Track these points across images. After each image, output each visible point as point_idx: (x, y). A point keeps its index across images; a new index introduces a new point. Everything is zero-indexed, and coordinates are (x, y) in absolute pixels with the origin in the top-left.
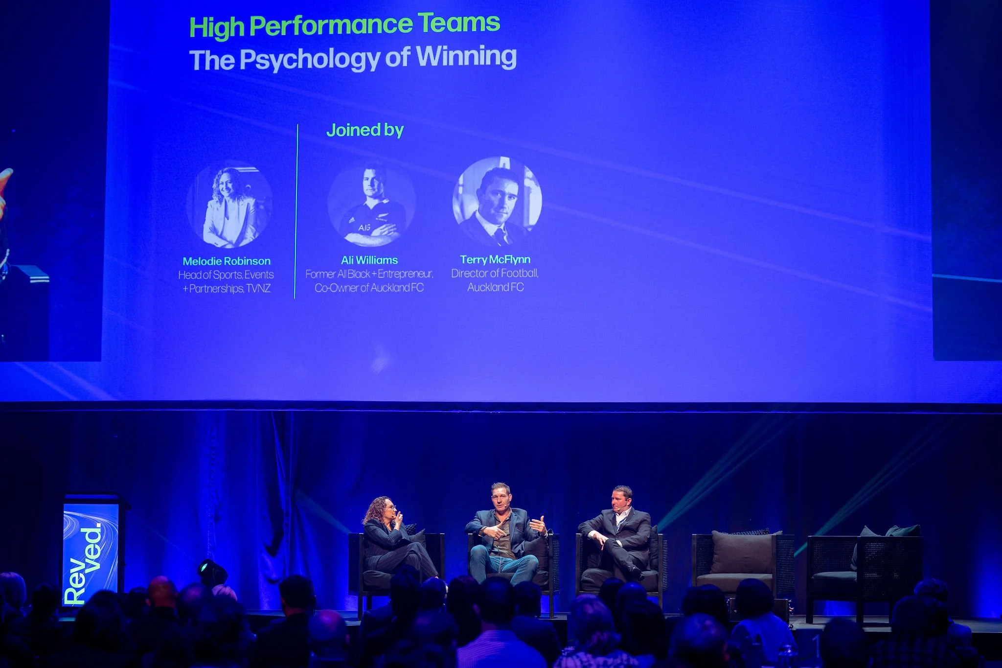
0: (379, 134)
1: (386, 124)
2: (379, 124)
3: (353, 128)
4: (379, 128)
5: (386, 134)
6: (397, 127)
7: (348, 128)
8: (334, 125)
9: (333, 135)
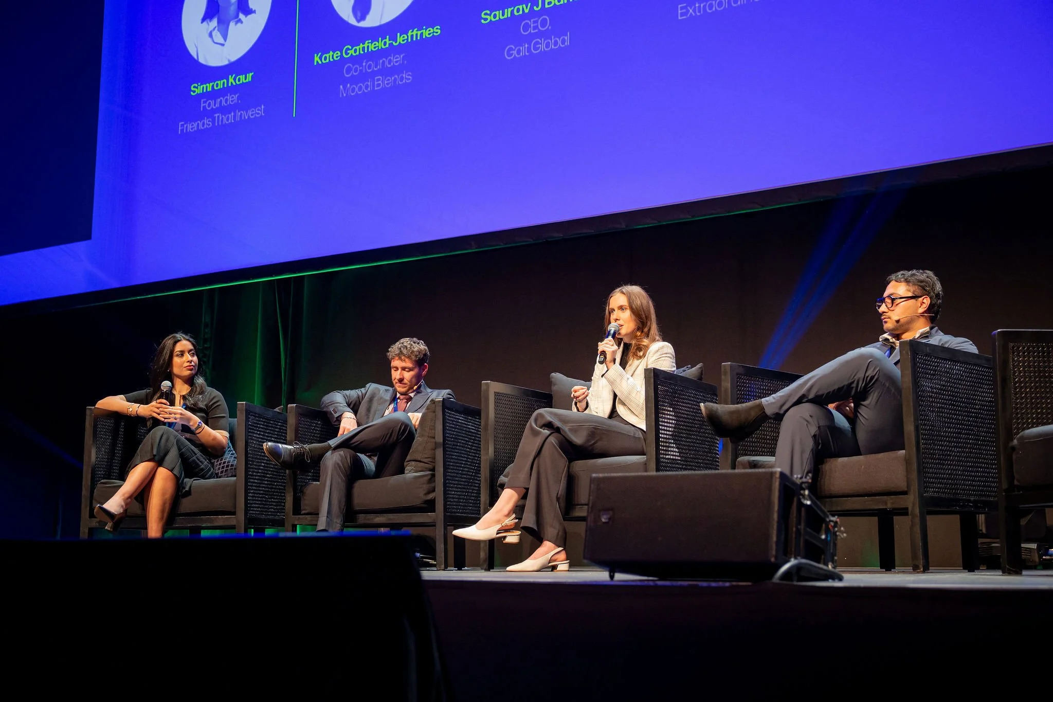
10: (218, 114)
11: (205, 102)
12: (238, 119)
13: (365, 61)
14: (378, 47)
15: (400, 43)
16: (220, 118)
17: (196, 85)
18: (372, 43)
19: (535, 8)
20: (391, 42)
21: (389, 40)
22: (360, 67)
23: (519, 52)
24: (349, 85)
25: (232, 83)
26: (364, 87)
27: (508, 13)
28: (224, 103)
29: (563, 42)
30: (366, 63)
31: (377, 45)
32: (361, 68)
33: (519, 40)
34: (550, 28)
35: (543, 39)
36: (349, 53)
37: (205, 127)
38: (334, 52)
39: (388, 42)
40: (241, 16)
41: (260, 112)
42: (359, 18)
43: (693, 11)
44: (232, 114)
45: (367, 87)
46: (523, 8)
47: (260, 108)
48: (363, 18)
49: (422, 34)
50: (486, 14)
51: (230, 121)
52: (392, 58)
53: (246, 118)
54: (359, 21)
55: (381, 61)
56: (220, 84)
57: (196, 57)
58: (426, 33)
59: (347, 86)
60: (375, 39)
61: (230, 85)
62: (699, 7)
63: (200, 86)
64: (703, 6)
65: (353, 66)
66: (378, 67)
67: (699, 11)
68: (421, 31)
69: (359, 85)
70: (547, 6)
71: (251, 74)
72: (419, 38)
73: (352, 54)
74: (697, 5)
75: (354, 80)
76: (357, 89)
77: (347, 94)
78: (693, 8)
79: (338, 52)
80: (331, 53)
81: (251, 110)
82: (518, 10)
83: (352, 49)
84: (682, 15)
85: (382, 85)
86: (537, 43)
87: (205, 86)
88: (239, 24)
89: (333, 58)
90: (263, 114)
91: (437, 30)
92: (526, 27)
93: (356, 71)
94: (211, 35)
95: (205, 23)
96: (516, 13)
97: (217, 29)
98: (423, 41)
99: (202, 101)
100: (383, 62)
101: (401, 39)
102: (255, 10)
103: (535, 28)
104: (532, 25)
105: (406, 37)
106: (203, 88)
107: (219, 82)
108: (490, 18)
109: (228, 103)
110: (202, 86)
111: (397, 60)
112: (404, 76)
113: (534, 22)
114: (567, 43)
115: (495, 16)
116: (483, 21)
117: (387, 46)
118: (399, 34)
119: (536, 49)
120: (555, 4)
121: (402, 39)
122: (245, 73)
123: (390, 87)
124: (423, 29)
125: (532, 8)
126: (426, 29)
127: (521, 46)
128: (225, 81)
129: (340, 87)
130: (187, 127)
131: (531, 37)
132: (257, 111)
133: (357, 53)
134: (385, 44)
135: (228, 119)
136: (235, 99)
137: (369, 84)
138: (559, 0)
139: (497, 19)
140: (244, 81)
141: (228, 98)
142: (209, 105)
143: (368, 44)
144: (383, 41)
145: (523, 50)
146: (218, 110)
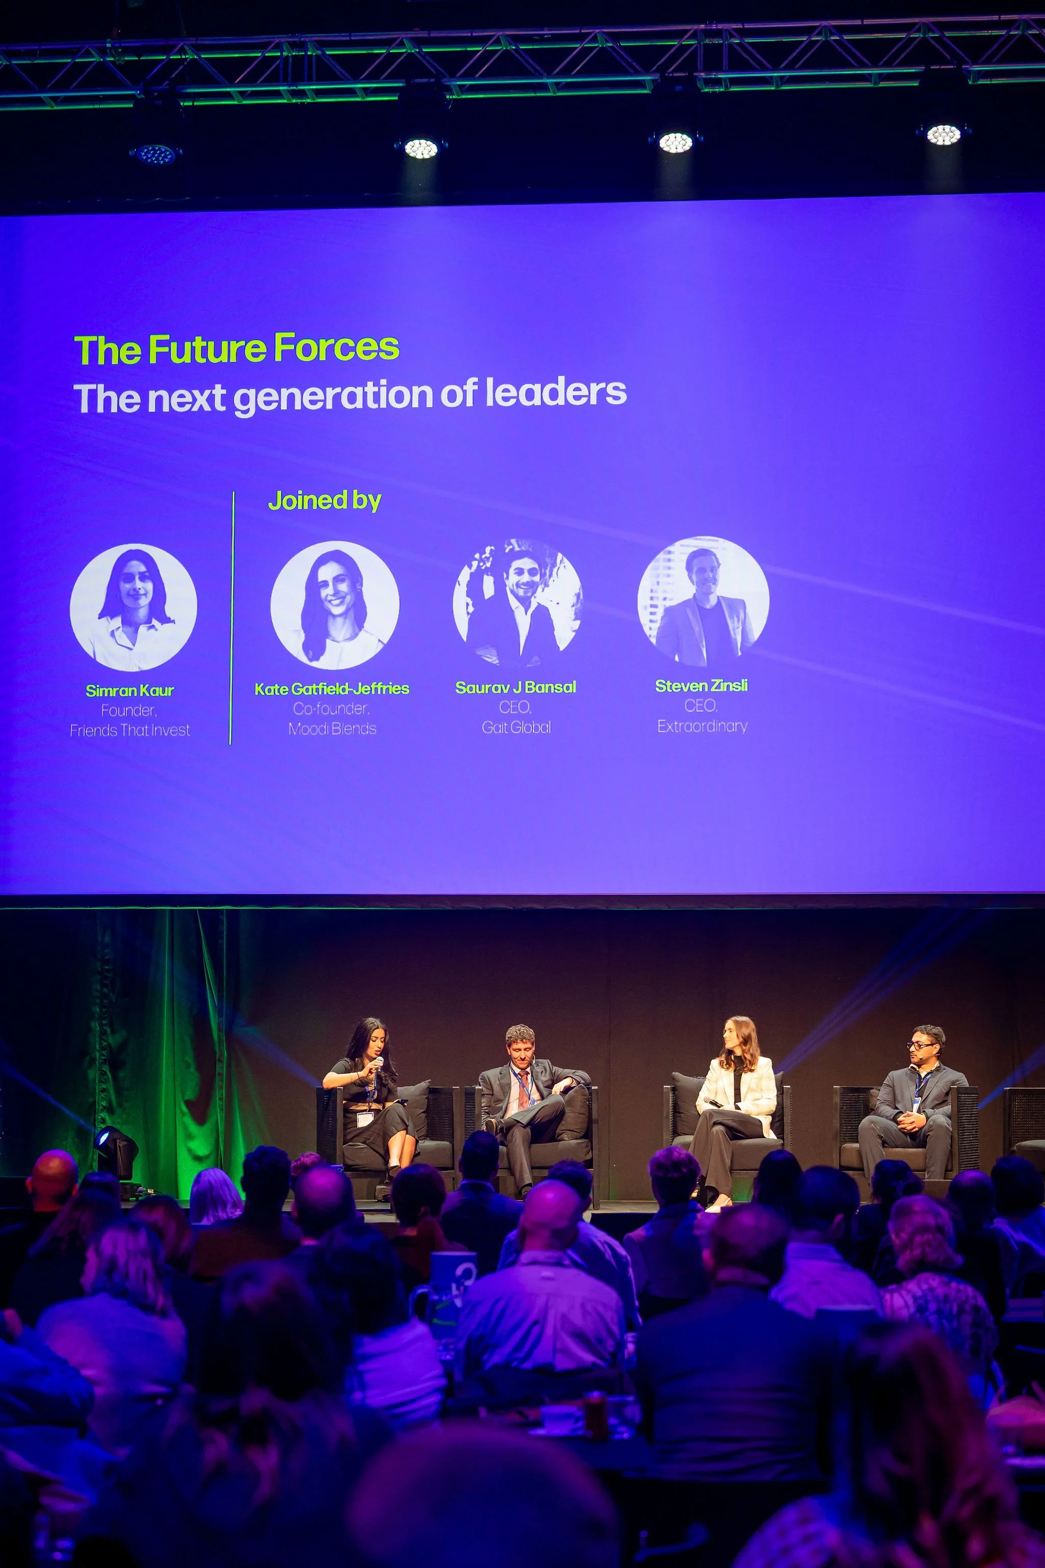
0: (345, 506)
1: (355, 492)
2: (345, 492)
3: (306, 498)
4: (345, 496)
5: (355, 506)
6: (371, 496)
7: (300, 497)
8: (279, 493)
9: (278, 507)
10: (127, 724)
11: (108, 708)
12: (154, 734)
13: (319, 703)
14: (336, 691)
15: (361, 692)
16: (130, 729)
17: (94, 687)
18: (328, 686)
19: (515, 690)
20: (351, 689)
21: (349, 687)
22: (313, 708)
23: (497, 729)
24: (299, 724)
25: (144, 693)
26: (318, 730)
27: (485, 689)
28: (133, 712)
29: (544, 729)
30: (321, 705)
31: (334, 689)
32: (315, 709)
33: (499, 719)
34: (531, 713)
35: (523, 722)
36: (299, 691)
37: (108, 735)
38: (280, 685)
39: (347, 690)
40: (155, 622)
41: (184, 731)
42: (311, 657)
43: (671, 727)
44: (146, 727)
45: (322, 730)
47: (184, 728)
48: (316, 657)
49: (387, 689)
50: (461, 685)
51: (143, 734)
52: (352, 707)
53: (166, 735)
54: (311, 660)
55: (339, 707)
56: (129, 692)
57: (92, 656)
58: (393, 690)
59: (298, 724)
60: (331, 683)
61: (142, 695)
62: (678, 725)
63: (99, 688)
64: (682, 725)
65: (305, 705)
66: (336, 712)
67: (678, 729)
68: (388, 686)
69: (312, 727)
70: (527, 691)
71: (170, 689)
72: (384, 692)
73: (303, 693)
74: (676, 723)
75: (305, 720)
76: (310, 730)
77: (298, 732)
78: (672, 724)
79: (286, 687)
80: (277, 687)
81: (172, 728)
82: (497, 689)
83: (303, 687)
84: (662, 728)
85: (340, 732)
86: (516, 724)
87: (106, 690)
88: (152, 631)
89: (279, 691)
90: (189, 735)
91: (406, 689)
92: (505, 707)
93: (308, 710)
94: (112, 634)
95: (104, 619)
96: (494, 691)
97: (121, 629)
98: (388, 696)
99: (103, 705)
100: (342, 709)
101: (362, 689)
102: (174, 620)
103: (514, 709)
104: (511, 707)
105: (369, 689)
106: (104, 691)
107: (126, 689)
108: (466, 690)
109: (140, 714)
110: (102, 690)
111: (359, 709)
112: (367, 727)
113: (514, 704)
114: (549, 731)
115: (471, 689)
116: (458, 691)
117: (346, 693)
118: (360, 684)
119: (516, 730)
120: (535, 691)
121: (364, 689)
122: (164, 686)
123: (350, 735)
125: (511, 690)
126: (393, 685)
127: (499, 724)
128: (135, 689)
129: (288, 724)
130: (82, 731)
131: (509, 718)
132: (180, 730)
133: (310, 693)
134: (344, 690)
135: (140, 731)
136: (150, 712)
137: (325, 727)
138: (540, 688)
139: (474, 692)
140: (161, 695)
141: (140, 709)
142: (113, 712)
143: (323, 687)
144: (342, 687)
145: (502, 728)
146: (124, 719)
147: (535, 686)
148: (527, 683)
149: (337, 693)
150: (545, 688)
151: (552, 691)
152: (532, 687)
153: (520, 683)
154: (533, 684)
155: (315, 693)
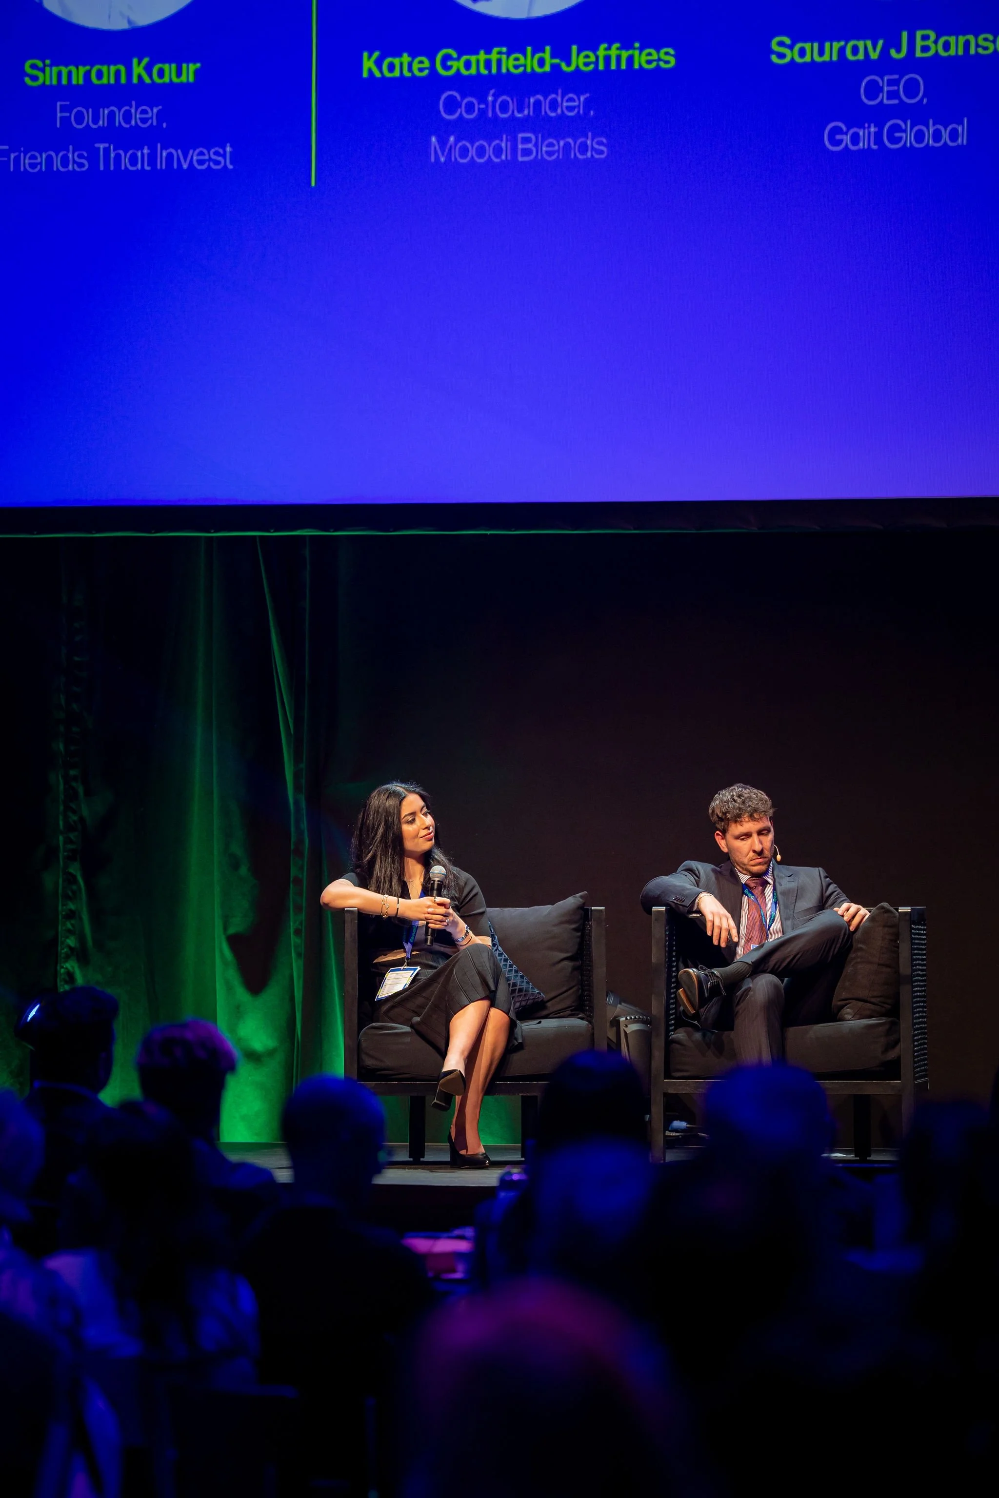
10: (107, 145)
11: (68, 109)
12: (161, 165)
13: (492, 92)
14: (525, 66)
15: (577, 67)
16: (112, 155)
17: (40, 64)
18: (509, 54)
19: (893, 53)
20: (557, 61)
21: (553, 56)
22: (479, 104)
23: (855, 139)
24: (452, 139)
25: (140, 77)
26: (489, 151)
27: (832, 51)
28: (119, 119)
29: (954, 135)
30: (496, 96)
31: (522, 61)
32: (482, 106)
33: (857, 115)
34: (925, 101)
35: (909, 123)
36: (451, 67)
37: (70, 167)
38: (413, 56)
39: (549, 61)
41: (220, 159)
44: (146, 151)
46: (866, 48)
47: (221, 151)
49: (630, 59)
50: (781, 44)
51: (139, 166)
52: (559, 99)
53: (185, 166)
55: (532, 100)
56: (108, 74)
58: (643, 58)
59: (448, 140)
60: (516, 47)
61: (135, 80)
63: (51, 66)
65: (463, 97)
66: (526, 112)
68: (630, 52)
69: (477, 144)
70: (919, 54)
72: (623, 66)
73: (458, 71)
75: (465, 130)
76: (472, 152)
77: (449, 157)
79: (424, 59)
80: (406, 58)
81: (197, 151)
82: (855, 50)
83: (458, 59)
85: (534, 154)
86: (896, 128)
87: (64, 70)
89: (410, 69)
90: (231, 167)
91: (667, 58)
92: (873, 90)
93: (470, 108)
96: (849, 56)
99: (59, 104)
100: (538, 104)
101: (579, 60)
103: (891, 95)
104: (886, 89)
105: (592, 58)
106: (60, 74)
107: (104, 69)
108: (791, 55)
109: (133, 123)
110: (55, 70)
111: (571, 104)
112: (589, 142)
113: (890, 83)
114: (963, 140)
115: (802, 52)
116: (774, 58)
117: (547, 68)
118: (574, 48)
119: (894, 140)
120: (937, 51)
121: (582, 60)
122: (179, 61)
123: (555, 161)
124: (634, 48)
125: (885, 52)
126: (641, 49)
127: (860, 127)
128: (122, 69)
129: (429, 141)
130: (17, 159)
131: (880, 115)
132: (214, 157)
133: (473, 71)
134: (541, 63)
135: (133, 160)
136: (152, 118)
137: (503, 145)
138: (947, 46)
139: (808, 59)
140: (175, 80)
141: (133, 111)
142: (80, 118)
143: (499, 56)
144: (537, 56)
145: (867, 136)
146: (104, 134)
147: (936, 42)
148: (919, 34)
149: (529, 70)
150: (956, 45)
151: (972, 51)
152: (929, 43)
153: (905, 35)
154: (932, 35)
155: (483, 71)
